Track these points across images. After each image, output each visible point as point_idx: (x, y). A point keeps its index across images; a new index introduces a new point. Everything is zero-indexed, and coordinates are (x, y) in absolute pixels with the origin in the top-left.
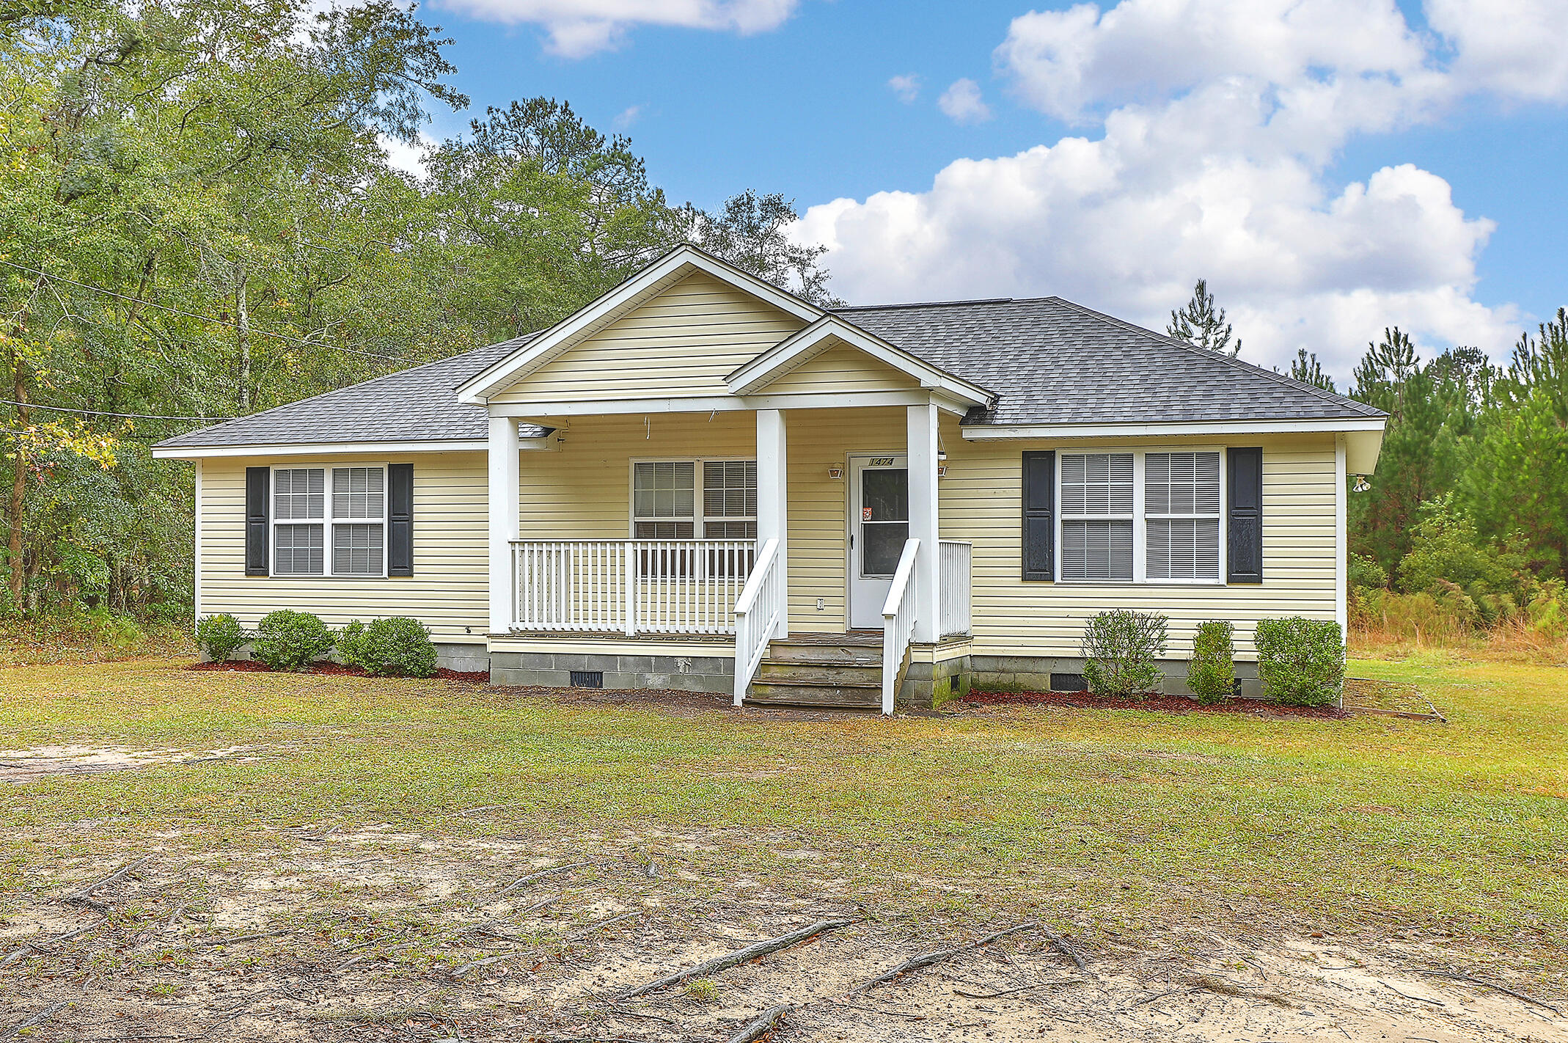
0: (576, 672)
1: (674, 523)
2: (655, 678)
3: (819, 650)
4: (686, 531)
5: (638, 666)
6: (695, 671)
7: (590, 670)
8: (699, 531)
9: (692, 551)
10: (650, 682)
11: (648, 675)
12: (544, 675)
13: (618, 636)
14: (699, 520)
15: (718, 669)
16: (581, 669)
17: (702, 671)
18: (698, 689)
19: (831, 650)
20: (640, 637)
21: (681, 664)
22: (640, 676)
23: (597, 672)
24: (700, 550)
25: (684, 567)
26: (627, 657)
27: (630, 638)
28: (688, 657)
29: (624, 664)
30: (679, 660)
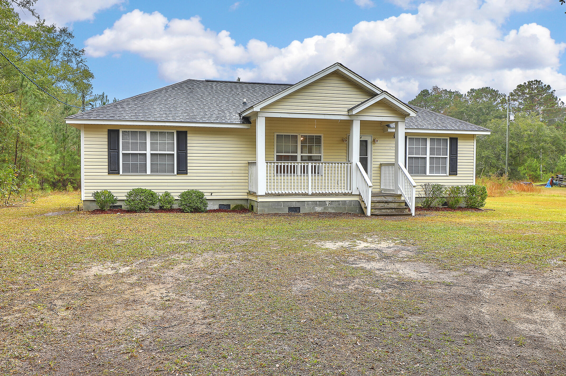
0: (290, 208)
1: (290, 155)
2: (319, 208)
3: (377, 197)
4: (294, 158)
5: (313, 204)
6: (332, 206)
7: (296, 207)
8: (299, 159)
9: (297, 165)
10: (317, 210)
11: (316, 208)
12: (279, 209)
13: (306, 195)
14: (299, 155)
15: (340, 205)
16: (293, 206)
17: (334, 205)
18: (333, 211)
19: (380, 197)
20: (313, 195)
21: (327, 203)
22: (313, 208)
23: (298, 207)
24: (299, 165)
25: (293, 170)
26: (309, 202)
27: (311, 195)
28: (330, 201)
29: (308, 204)
30: (327, 202)
